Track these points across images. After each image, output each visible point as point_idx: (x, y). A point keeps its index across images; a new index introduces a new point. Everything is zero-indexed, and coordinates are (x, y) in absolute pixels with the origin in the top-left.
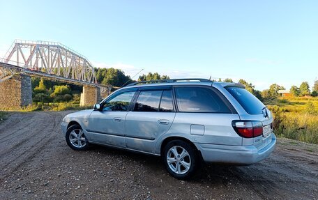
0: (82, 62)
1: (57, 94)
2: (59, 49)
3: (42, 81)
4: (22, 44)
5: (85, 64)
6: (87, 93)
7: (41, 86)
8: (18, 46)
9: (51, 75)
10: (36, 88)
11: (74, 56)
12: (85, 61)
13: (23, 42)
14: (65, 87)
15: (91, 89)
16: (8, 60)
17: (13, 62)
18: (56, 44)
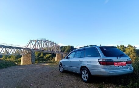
0: (55, 45)
1: (47, 58)
2: (45, 41)
3: (42, 53)
4: (32, 41)
5: (56, 45)
6: (58, 56)
7: (42, 55)
8: (31, 42)
9: (43, 50)
10: (40, 56)
11: (52, 43)
12: (56, 44)
13: (33, 40)
14: (50, 55)
15: (59, 55)
16: (27, 47)
17: (29, 47)
18: (44, 39)
